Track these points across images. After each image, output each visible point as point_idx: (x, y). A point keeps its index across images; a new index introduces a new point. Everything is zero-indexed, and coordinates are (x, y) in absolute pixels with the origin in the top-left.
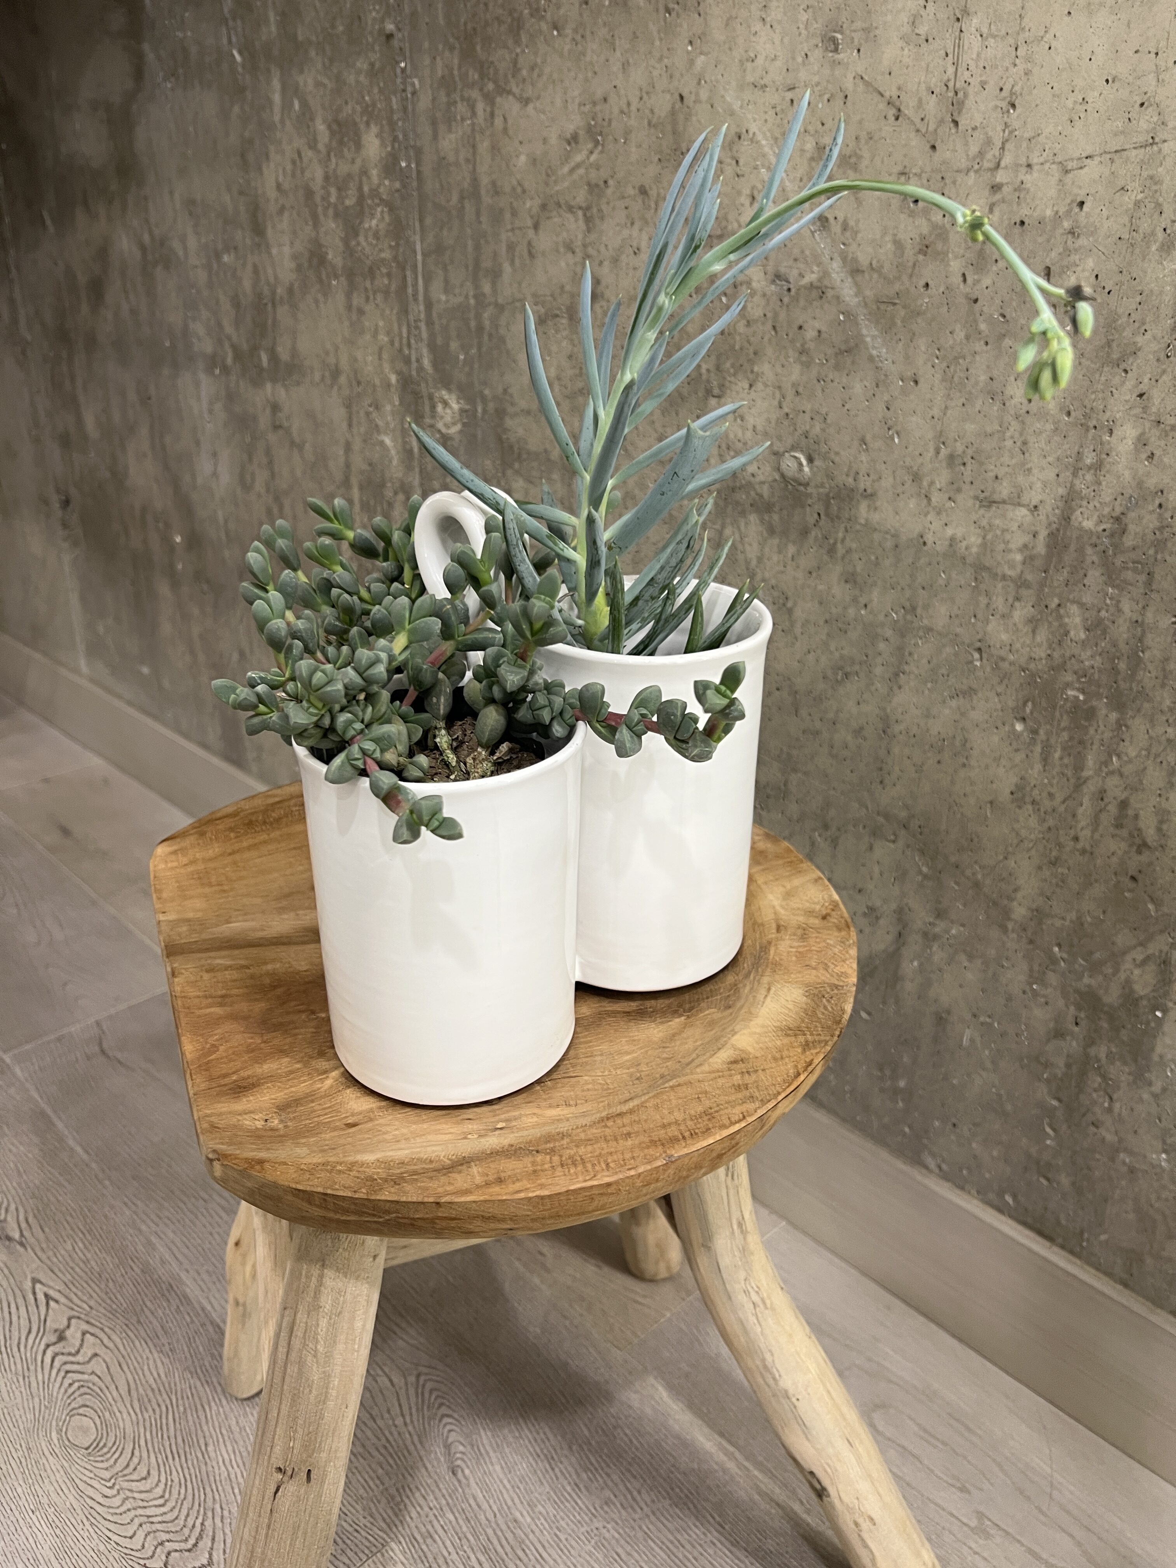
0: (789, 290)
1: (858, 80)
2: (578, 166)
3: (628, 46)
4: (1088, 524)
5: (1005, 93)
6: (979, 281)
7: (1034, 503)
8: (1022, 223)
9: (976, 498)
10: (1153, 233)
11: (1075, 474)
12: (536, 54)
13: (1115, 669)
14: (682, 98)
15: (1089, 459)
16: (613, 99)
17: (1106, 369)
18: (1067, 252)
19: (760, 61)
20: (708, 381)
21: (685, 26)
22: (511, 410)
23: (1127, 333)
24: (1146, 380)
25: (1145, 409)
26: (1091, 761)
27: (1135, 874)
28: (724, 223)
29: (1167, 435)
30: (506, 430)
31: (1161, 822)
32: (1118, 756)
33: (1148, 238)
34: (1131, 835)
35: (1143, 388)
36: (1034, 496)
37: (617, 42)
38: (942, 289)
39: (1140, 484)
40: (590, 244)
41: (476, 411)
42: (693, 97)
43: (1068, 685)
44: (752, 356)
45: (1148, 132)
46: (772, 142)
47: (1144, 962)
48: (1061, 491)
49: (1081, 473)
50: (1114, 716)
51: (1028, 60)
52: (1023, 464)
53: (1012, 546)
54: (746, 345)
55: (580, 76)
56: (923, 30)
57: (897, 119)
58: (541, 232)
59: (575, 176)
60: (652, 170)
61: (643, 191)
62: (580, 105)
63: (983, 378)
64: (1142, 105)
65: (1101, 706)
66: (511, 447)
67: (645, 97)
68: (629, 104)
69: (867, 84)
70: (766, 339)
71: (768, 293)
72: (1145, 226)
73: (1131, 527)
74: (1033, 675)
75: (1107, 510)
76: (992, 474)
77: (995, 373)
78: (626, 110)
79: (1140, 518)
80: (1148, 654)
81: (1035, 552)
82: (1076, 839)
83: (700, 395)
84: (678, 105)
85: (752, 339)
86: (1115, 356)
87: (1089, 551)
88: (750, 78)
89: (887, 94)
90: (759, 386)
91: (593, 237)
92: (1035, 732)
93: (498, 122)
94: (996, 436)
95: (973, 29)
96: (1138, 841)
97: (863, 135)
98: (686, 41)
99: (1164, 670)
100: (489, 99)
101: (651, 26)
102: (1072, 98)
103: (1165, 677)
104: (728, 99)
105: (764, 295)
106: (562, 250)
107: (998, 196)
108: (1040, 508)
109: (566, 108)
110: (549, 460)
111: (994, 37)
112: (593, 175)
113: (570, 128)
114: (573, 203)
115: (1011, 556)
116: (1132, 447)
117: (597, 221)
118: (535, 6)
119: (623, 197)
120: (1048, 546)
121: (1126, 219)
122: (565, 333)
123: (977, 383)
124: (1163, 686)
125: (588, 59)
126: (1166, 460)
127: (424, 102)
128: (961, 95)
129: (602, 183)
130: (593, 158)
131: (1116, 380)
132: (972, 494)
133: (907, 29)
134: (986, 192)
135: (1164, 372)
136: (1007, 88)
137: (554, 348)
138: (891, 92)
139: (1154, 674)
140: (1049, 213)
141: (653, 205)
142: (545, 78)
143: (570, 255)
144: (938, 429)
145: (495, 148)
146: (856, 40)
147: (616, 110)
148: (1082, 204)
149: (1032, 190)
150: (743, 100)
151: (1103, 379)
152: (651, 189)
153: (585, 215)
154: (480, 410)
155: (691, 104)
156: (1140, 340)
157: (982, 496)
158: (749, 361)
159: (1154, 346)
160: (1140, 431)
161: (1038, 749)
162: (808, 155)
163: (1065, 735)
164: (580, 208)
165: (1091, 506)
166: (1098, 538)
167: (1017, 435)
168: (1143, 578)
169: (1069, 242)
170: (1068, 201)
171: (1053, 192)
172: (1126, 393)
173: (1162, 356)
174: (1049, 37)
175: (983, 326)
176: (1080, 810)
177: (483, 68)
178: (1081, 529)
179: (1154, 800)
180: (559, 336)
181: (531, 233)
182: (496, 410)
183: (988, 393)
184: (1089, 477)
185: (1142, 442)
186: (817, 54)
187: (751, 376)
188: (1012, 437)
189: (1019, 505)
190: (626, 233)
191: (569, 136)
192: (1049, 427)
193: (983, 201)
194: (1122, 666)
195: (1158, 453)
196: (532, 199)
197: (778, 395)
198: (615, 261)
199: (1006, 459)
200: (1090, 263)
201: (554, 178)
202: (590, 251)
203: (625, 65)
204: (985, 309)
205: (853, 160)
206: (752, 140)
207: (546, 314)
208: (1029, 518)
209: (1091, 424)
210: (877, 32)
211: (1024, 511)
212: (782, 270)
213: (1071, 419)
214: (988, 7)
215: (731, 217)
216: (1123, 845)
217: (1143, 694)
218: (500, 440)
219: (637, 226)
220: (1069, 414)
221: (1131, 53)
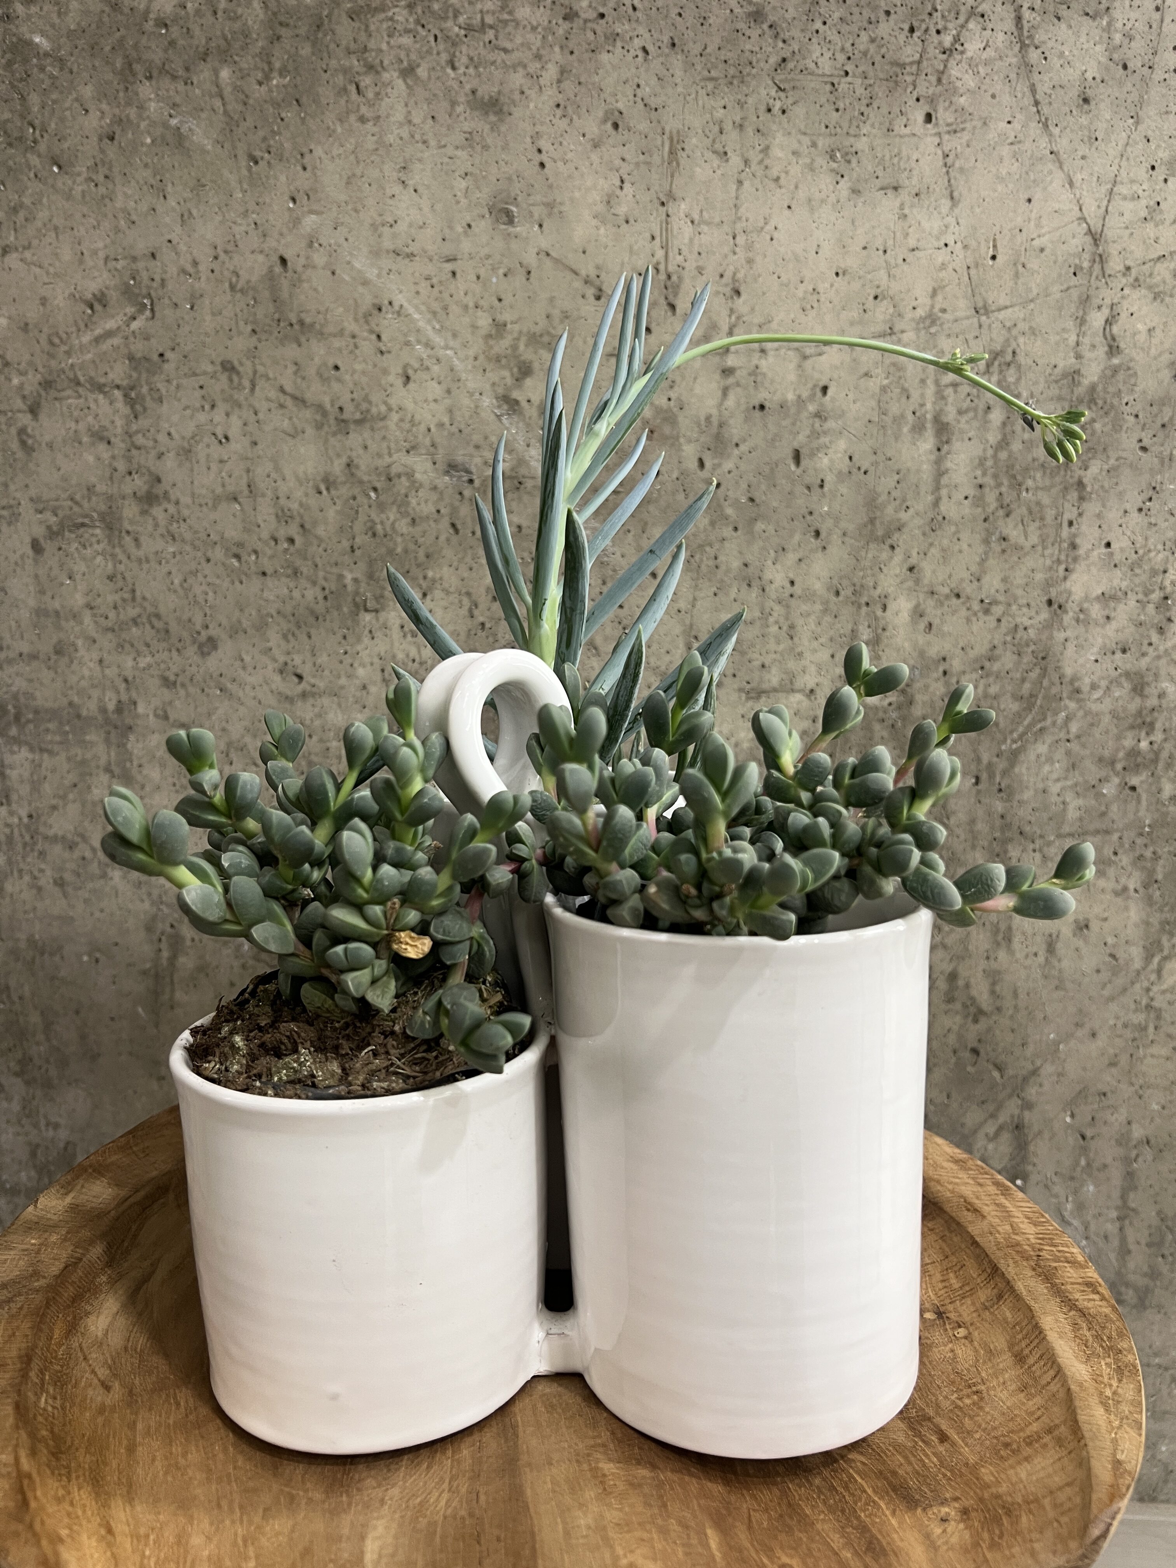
0: (471, 481)
1: (542, 256)
2: (109, 334)
3: (187, 194)
5: (727, 278)
6: (719, 465)
7: (809, 687)
8: (762, 407)
9: (741, 690)
10: (903, 416)
12: (21, 192)
14: (283, 261)
16: (167, 255)
17: (871, 546)
18: (815, 434)
19: (402, 227)
20: (357, 593)
21: (283, 178)
23: (890, 510)
24: (914, 554)
25: (917, 581)
27: (975, 1044)
28: (364, 406)
29: (942, 604)
31: (994, 984)
33: (899, 420)
34: (965, 1006)
35: (913, 561)
36: (809, 680)
37: (169, 188)
38: (675, 476)
39: (922, 654)
40: (137, 432)
42: (302, 261)
45: (885, 322)
46: (429, 316)
47: (997, 1134)
51: (749, 247)
52: (792, 649)
54: (412, 546)
55: (106, 225)
56: (622, 210)
57: (598, 298)
58: (42, 416)
59: (106, 346)
60: (241, 343)
61: (228, 367)
62: (106, 259)
63: (736, 564)
64: (876, 298)
67: (222, 256)
68: (195, 263)
69: (557, 261)
70: (443, 538)
71: (441, 486)
72: (894, 409)
73: (919, 698)
76: (757, 663)
77: (749, 558)
78: (191, 270)
79: (927, 687)
83: (345, 610)
84: (278, 269)
85: (421, 540)
86: (880, 533)
87: (877, 727)
88: (387, 244)
89: (583, 273)
90: (438, 593)
91: (143, 423)
94: (758, 624)
95: (682, 215)
96: (972, 1010)
97: (556, 313)
98: (286, 198)
99: (972, 831)
101: (226, 173)
102: (802, 288)
103: (975, 838)
104: (357, 265)
105: (435, 488)
106: (85, 439)
107: (731, 380)
108: (817, 691)
109: (81, 262)
110: (79, 716)
111: (708, 224)
112: (138, 347)
113: (91, 287)
114: (102, 380)
116: (908, 619)
117: (149, 403)
118: (16, 134)
119: (195, 374)
121: (874, 403)
122: (99, 548)
123: (728, 571)
124: (974, 847)
125: (119, 204)
126: (946, 629)
128: (674, 278)
129: (155, 357)
130: (135, 325)
131: (884, 556)
132: (736, 686)
133: (601, 208)
134: (717, 376)
135: (931, 544)
136: (728, 275)
137: (80, 567)
138: (587, 269)
139: (962, 837)
140: (790, 396)
141: (246, 383)
142: (39, 224)
143: (102, 447)
144: (688, 622)
146: (536, 216)
147: (173, 270)
148: (825, 389)
149: (770, 375)
150: (380, 269)
151: (870, 556)
152: (241, 364)
153: (126, 396)
155: (299, 269)
156: (903, 516)
157: (748, 687)
158: (418, 566)
159: (918, 521)
160: (914, 602)
162: (483, 332)
164: (118, 387)
166: (885, 712)
167: (782, 620)
169: (817, 425)
170: (810, 385)
171: (792, 377)
172: (896, 566)
173: (927, 529)
174: (770, 227)
175: (729, 511)
179: (983, 964)
180: (89, 552)
181: (25, 419)
183: (744, 579)
185: (918, 613)
186: (483, 226)
188: (776, 622)
189: (793, 691)
190: (202, 417)
191: (90, 296)
192: (818, 607)
193: (714, 385)
195: (936, 622)
196: (22, 373)
197: (466, 602)
198: (186, 453)
199: (772, 646)
200: (842, 444)
201: (64, 348)
202: (139, 440)
203: (185, 218)
204: (730, 494)
205: (546, 339)
206: (399, 313)
207: (61, 524)
208: (806, 703)
209: (864, 599)
210: (563, 208)
211: (798, 697)
212: (459, 459)
213: (841, 598)
214: (698, 193)
215: (374, 398)
216: (958, 1019)
219: (222, 407)
220: (837, 593)
221: (858, 249)
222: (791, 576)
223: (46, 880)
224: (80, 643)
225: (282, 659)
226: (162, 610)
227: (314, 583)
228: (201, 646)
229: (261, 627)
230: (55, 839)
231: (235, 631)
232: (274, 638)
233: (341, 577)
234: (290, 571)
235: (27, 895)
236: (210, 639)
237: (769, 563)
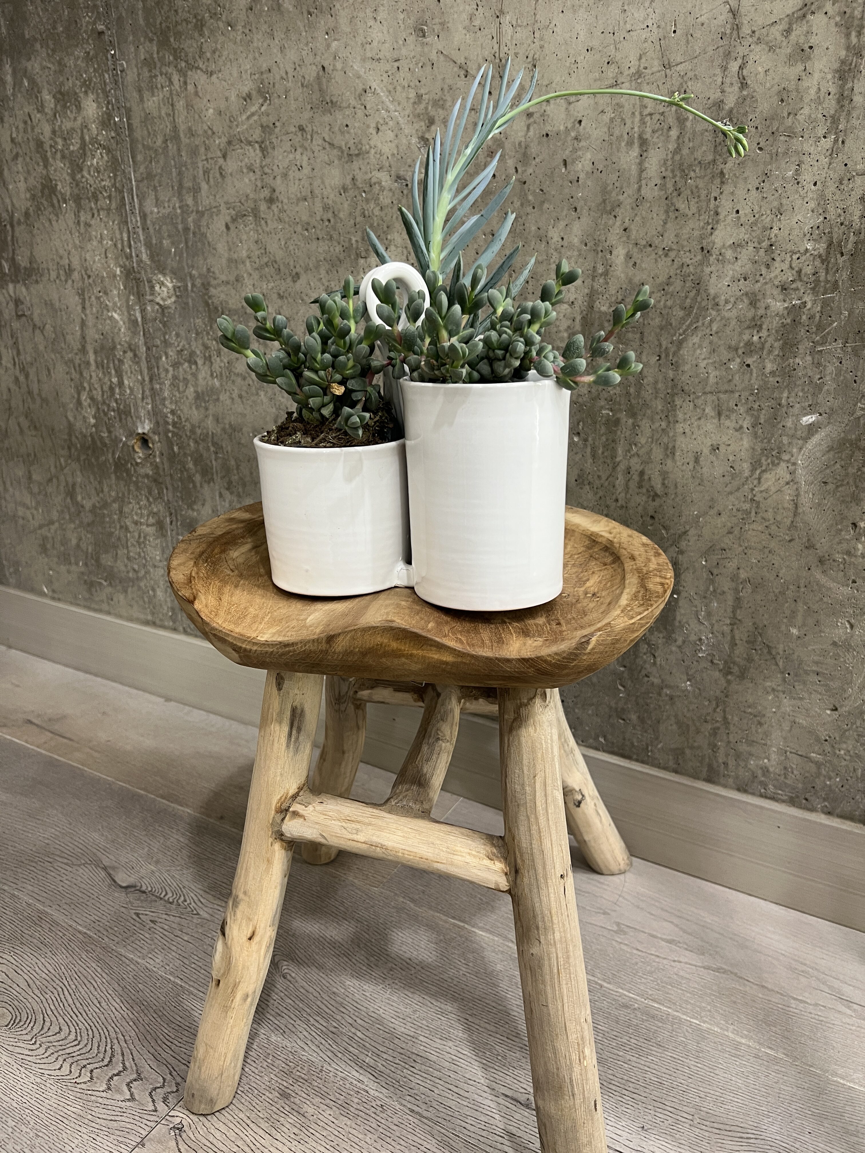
0: (407, 185)
1: (439, 54)
2: (253, 114)
3: (283, 36)
4: (604, 309)
5: (529, 59)
6: (525, 170)
7: (571, 300)
8: (547, 135)
10: (622, 136)
11: (593, 280)
12: (216, 42)
13: (628, 393)
14: (323, 68)
15: (600, 270)
16: (275, 69)
17: (604, 216)
18: (575, 150)
19: (375, 44)
20: (357, 248)
21: (322, 22)
22: (213, 282)
23: (614, 194)
24: (627, 221)
25: (628, 237)
26: (620, 451)
27: (652, 514)
28: (360, 146)
29: (642, 251)
30: (210, 297)
31: (664, 479)
32: (635, 445)
33: (620, 138)
34: (648, 490)
35: (626, 225)
37: (275, 34)
38: (503, 177)
39: (630, 281)
40: (265, 166)
41: (187, 285)
42: (331, 67)
43: (602, 408)
44: (385, 228)
45: (613, 78)
46: (387, 94)
48: (586, 291)
49: (596, 279)
50: (630, 421)
51: (541, 39)
53: (561, 328)
54: (381, 222)
55: (250, 56)
56: (477, 23)
57: (466, 77)
58: (228, 159)
59: (251, 121)
60: (307, 115)
61: (301, 129)
62: (251, 74)
63: (534, 228)
64: (608, 63)
65: (623, 415)
66: (216, 308)
67: (298, 68)
68: (287, 73)
69: (446, 56)
70: (394, 217)
71: (393, 189)
72: (617, 132)
74: (581, 405)
75: (613, 299)
77: (540, 225)
78: (285, 77)
80: (645, 381)
81: (575, 330)
82: (617, 500)
83: (352, 257)
84: (321, 73)
85: (385, 219)
86: (608, 208)
88: (369, 54)
89: (459, 62)
90: (392, 248)
91: (268, 160)
92: (586, 440)
93: (190, 88)
94: (545, 262)
95: (507, 22)
96: (652, 493)
97: (446, 87)
98: (324, 33)
99: (655, 388)
100: (183, 73)
101: (299, 23)
102: (569, 60)
103: (657, 392)
104: (356, 68)
105: (391, 190)
106: (245, 171)
107: (532, 120)
108: (576, 303)
109: (241, 77)
110: (246, 313)
111: (520, 26)
112: (264, 119)
113: (246, 90)
114: (251, 139)
115: (561, 334)
116: (623, 260)
117: (270, 150)
118: (213, 12)
119: (288, 134)
120: (582, 325)
121: (606, 130)
122: (251, 226)
123: (530, 232)
124: (656, 398)
125: (255, 44)
126: (643, 266)
127: (131, 76)
128: (503, 61)
129: (271, 125)
130: (263, 108)
131: (611, 222)
133: (467, 22)
134: (524, 118)
135: (636, 215)
136: (530, 56)
137: (244, 237)
138: (461, 60)
139: (650, 392)
140: (562, 128)
141: (309, 137)
142: (224, 58)
143: (251, 174)
145: (189, 106)
146: (436, 31)
147: (278, 77)
148: (580, 122)
149: (551, 115)
150: (365, 68)
151: (603, 222)
152: (307, 126)
153: (260, 147)
154: (189, 285)
155: (330, 72)
156: (621, 198)
158: (384, 232)
159: (629, 201)
160: (626, 250)
161: (589, 450)
162: (412, 101)
163: (604, 438)
164: (257, 142)
165: (604, 297)
168: (638, 336)
169: (576, 144)
170: (572, 120)
171: (563, 116)
172: (617, 229)
173: (634, 205)
174: (552, 25)
175: (530, 198)
176: (617, 482)
177: (177, 54)
178: (600, 312)
179: (659, 467)
180: (247, 229)
181: (221, 161)
182: (203, 284)
183: (538, 237)
184: (601, 280)
185: (629, 256)
186: (411, 39)
190: (291, 156)
191: (244, 95)
192: (576, 253)
193: (523, 124)
194: (632, 390)
195: (638, 262)
196: (220, 138)
197: (405, 252)
198: (285, 176)
200: (588, 155)
201: (235, 123)
202: (266, 170)
203: (282, 49)
204: (531, 188)
205: (441, 103)
206: (374, 93)
207: (237, 215)
208: (569, 310)
209: (600, 249)
210: (449, 25)
211: (565, 306)
212: (402, 173)
213: (588, 248)
214: (515, 9)
215: (364, 142)
216: (644, 498)
217: (646, 405)
218: (207, 304)
219: (299, 150)
220: (586, 245)
221: (599, 33)
222: (562, 234)
223: (235, 395)
224: (245, 275)
225: (326, 284)
226: (278, 259)
227: (339, 243)
228: (293, 278)
229: (317, 267)
230: (238, 375)
231: (307, 269)
232: (323, 272)
233: (350, 239)
234: (329, 237)
235: (228, 402)
236: (297, 274)
237: (551, 227)
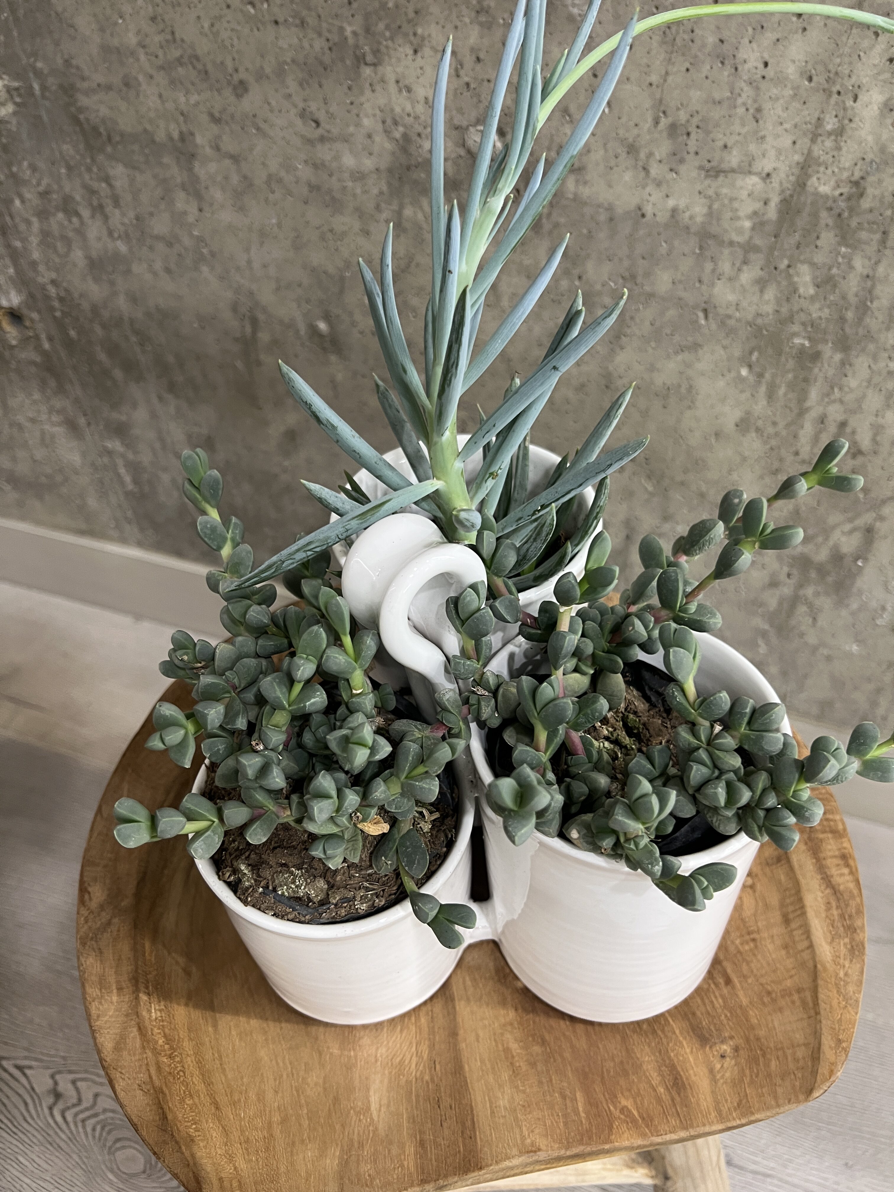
4: (824, 189)
7: (766, 170)
9: (701, 168)
11: (813, 141)
13: (842, 319)
15: (830, 124)
20: (357, 46)
22: (80, 84)
26: (814, 394)
30: (80, 110)
32: (841, 389)
36: (767, 164)
39: (883, 149)
41: (31, 87)
43: (795, 335)
48: (797, 158)
49: (820, 139)
50: (838, 357)
52: (756, 132)
53: (741, 214)
65: (827, 350)
66: (95, 129)
73: (870, 191)
74: (760, 329)
75: (845, 175)
76: (720, 144)
77: (726, 34)
79: (880, 181)
80: (876, 304)
81: (766, 218)
82: (797, 453)
83: (348, 62)
87: (824, 214)
92: (761, 375)
108: (774, 176)
115: (739, 224)
116: (877, 112)
120: (780, 212)
123: (704, 46)
132: (697, 164)
139: (880, 320)
144: (658, 96)
154: (36, 86)
157: (708, 166)
160: (887, 96)
161: (763, 389)
163: (790, 376)
165: (829, 171)
166: (834, 201)
167: (750, 102)
168: (878, 236)
172: (877, 56)
176: (801, 433)
178: (816, 194)
179: (871, 419)
182: (61, 86)
183: (718, 57)
184: (829, 143)
185: (889, 107)
187: (415, 41)
188: (744, 104)
189: (750, 173)
192: (788, 91)
194: (850, 315)
199: (737, 128)
208: (760, 186)
209: (835, 89)
211: (755, 179)
213: (813, 84)
217: (869, 336)
218: (76, 121)
220: (810, 79)
222: (766, 57)
224: (141, 78)
225: (301, 105)
226: (199, 52)
227: (320, 35)
228: (235, 88)
229: (280, 73)
231: (260, 76)
232: (292, 86)
233: (341, 29)
234: (298, 22)
236: (241, 82)
